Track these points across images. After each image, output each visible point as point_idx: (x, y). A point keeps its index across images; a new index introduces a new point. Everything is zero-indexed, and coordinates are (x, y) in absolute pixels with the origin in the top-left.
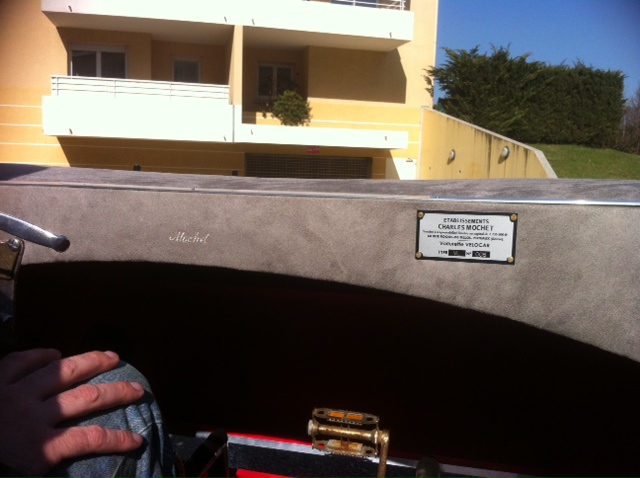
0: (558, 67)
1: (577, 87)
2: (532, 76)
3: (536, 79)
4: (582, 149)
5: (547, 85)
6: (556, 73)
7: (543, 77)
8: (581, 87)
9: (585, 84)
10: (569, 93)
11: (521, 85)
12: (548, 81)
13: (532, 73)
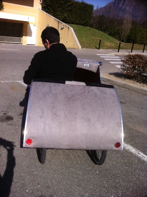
0: (77, 2)
1: (81, 8)
2: (70, 4)
3: (71, 4)
4: (82, 26)
5: (74, 7)
6: (76, 3)
7: (73, 4)
8: (83, 8)
9: (84, 7)
10: (79, 10)
11: (67, 6)
12: (74, 5)
13: (70, 2)
